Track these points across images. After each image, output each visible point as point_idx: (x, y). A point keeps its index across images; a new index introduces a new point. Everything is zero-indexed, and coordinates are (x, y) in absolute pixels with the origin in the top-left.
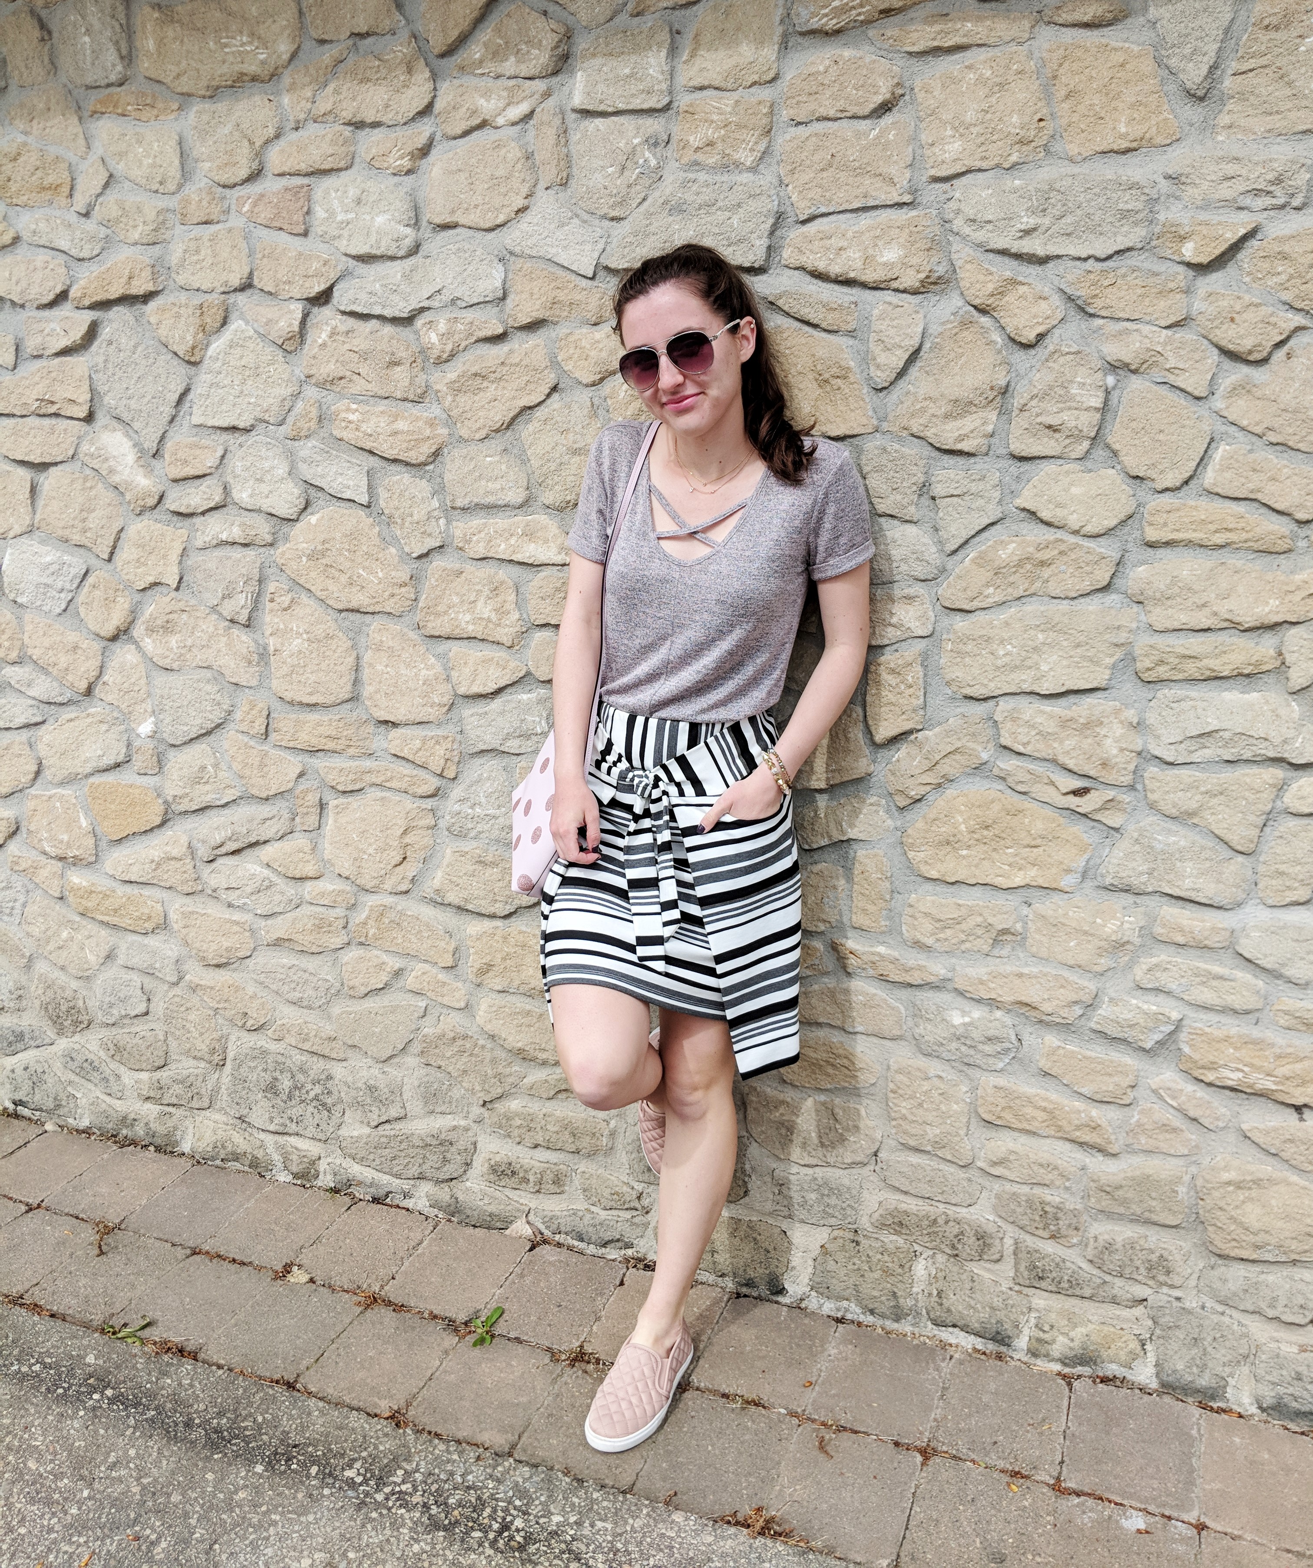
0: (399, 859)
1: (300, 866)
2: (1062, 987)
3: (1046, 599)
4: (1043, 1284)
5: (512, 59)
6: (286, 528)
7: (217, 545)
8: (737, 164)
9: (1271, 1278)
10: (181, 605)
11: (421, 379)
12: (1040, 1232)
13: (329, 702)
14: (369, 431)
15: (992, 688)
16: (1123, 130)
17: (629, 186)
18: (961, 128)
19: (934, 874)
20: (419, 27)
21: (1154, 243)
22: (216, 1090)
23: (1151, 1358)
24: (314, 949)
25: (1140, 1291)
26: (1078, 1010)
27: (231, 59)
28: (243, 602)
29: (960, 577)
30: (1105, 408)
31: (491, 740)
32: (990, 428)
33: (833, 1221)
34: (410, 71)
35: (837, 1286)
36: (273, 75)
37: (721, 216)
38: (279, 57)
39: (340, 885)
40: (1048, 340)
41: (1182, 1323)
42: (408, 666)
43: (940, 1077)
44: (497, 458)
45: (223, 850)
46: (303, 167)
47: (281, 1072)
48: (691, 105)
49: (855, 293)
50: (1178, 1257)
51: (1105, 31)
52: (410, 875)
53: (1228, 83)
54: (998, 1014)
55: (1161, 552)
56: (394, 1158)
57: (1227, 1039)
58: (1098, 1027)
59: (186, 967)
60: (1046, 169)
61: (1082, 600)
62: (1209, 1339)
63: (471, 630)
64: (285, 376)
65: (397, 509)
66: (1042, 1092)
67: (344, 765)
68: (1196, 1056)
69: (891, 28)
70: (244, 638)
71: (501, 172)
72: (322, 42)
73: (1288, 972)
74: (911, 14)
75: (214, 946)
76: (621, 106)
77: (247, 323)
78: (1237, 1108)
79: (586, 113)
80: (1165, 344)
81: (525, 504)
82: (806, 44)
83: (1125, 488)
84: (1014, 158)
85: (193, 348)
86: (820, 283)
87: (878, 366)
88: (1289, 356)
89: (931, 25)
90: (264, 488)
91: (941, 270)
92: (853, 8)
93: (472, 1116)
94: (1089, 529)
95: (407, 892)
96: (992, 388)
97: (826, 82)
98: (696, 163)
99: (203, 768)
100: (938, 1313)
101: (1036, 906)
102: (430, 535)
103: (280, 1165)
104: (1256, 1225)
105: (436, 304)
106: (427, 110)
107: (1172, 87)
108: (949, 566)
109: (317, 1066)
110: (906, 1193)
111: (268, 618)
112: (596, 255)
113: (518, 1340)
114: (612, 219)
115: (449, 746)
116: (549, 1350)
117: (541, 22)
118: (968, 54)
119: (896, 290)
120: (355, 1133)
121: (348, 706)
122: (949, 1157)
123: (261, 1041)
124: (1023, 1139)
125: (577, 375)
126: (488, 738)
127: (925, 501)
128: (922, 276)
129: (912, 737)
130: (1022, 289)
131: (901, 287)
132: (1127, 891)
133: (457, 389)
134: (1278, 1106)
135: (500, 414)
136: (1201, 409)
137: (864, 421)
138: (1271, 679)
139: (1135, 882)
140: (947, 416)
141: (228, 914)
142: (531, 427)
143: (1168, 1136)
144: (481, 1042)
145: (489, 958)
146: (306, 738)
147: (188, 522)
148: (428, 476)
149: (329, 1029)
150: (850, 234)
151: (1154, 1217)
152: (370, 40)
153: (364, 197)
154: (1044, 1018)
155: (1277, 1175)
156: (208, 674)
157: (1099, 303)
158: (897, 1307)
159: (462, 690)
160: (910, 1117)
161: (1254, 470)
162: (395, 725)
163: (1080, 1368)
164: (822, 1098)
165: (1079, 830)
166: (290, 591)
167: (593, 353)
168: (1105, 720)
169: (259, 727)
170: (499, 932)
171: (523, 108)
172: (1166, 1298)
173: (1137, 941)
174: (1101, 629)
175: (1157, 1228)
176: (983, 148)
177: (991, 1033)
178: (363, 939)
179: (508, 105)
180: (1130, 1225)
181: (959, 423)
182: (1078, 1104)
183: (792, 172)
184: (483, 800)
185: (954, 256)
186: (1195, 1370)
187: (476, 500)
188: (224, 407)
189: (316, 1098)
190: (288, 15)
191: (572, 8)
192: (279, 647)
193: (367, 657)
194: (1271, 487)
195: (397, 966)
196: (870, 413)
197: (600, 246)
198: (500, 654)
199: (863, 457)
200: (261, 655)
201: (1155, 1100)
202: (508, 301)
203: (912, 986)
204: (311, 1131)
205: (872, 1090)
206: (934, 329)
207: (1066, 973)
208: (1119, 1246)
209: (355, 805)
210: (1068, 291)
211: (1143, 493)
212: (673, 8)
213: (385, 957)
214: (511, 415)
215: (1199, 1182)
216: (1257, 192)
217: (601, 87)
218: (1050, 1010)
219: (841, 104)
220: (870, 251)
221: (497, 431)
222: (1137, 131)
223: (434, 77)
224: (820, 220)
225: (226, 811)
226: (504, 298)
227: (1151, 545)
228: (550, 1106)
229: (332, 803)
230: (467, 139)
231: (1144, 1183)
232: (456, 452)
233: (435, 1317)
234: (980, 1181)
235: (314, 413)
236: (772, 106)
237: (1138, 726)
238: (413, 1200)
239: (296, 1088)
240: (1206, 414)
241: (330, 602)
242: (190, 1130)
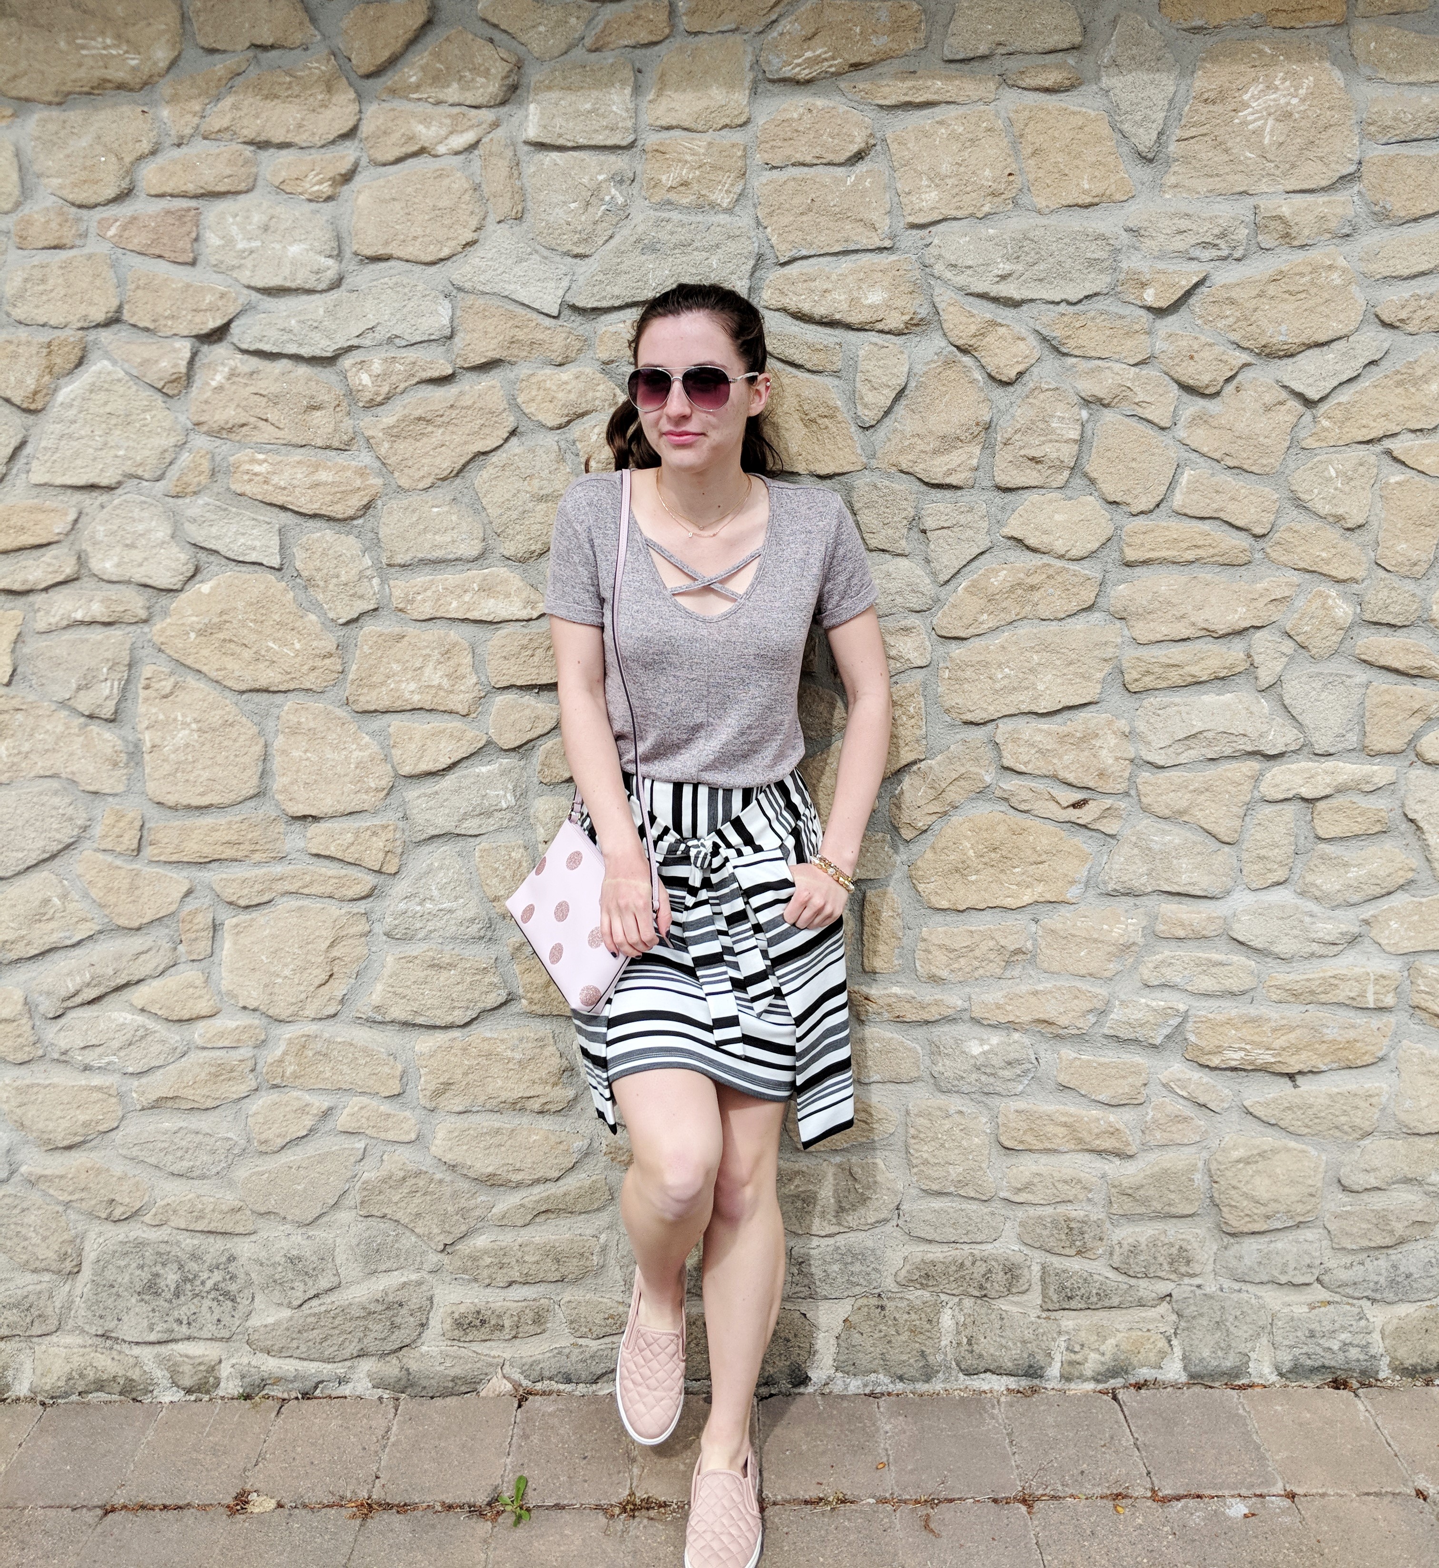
0: (324, 977)
1: (189, 1004)
2: (1076, 997)
3: (1036, 621)
4: (1073, 1304)
5: (455, 85)
6: (164, 600)
7: (68, 626)
8: (713, 205)
9: (1280, 1245)
10: (15, 703)
11: (348, 424)
12: (1067, 1251)
13: (227, 802)
14: (282, 484)
15: (992, 711)
16: (1086, 186)
17: (595, 223)
18: (937, 179)
19: (945, 904)
20: (340, 43)
21: (1119, 289)
22: (68, 1306)
23: (1178, 1352)
24: (209, 1103)
25: (1163, 1288)
26: (1092, 1018)
27: (90, 62)
28: (107, 692)
29: (954, 606)
30: (1081, 441)
31: (443, 822)
32: (974, 462)
33: (857, 1290)
34: (329, 89)
35: (863, 1360)
36: (145, 84)
37: (699, 256)
38: (155, 63)
39: (245, 1020)
40: (1026, 378)
41: (1205, 1310)
42: (335, 748)
43: (961, 1112)
44: (446, 509)
45: (78, 1000)
46: (191, 188)
47: (164, 1265)
48: (661, 144)
49: (839, 334)
50: (1196, 1245)
51: (1062, 96)
52: (339, 994)
53: (1173, 148)
54: (1016, 1036)
55: (1138, 571)
56: (325, 1339)
57: (1229, 1022)
58: (1112, 1032)
59: (19, 1157)
60: (1015, 219)
61: (1069, 620)
62: (1231, 1319)
63: (416, 700)
64: (167, 424)
65: (318, 570)
66: (1061, 1107)
67: (247, 874)
68: (1203, 1044)
69: (862, 82)
70: (107, 735)
71: (445, 202)
72: (212, 51)
73: (1277, 949)
74: (878, 69)
75: (65, 1124)
76: (582, 141)
77: (114, 363)
78: (1238, 1087)
79: (541, 146)
80: (1133, 380)
81: (481, 556)
82: (776, 91)
83: (1103, 513)
84: (986, 209)
85: (35, 393)
86: (802, 325)
87: (866, 406)
88: (1238, 389)
89: (903, 80)
90: (136, 555)
91: (923, 312)
92: (826, 60)
93: (427, 1267)
94: (1074, 553)
95: (335, 1015)
96: (977, 424)
97: (801, 128)
98: (670, 203)
99: (47, 901)
100: (970, 1362)
101: (1045, 921)
102: (361, 597)
103: (166, 1383)
104: (1265, 1196)
105: (367, 342)
106: (351, 134)
107: (1125, 149)
108: (942, 596)
109: (215, 1247)
110: (930, 1242)
111: (142, 709)
112: (561, 293)
113: (558, 1507)
114: (576, 256)
115: (390, 835)
116: (598, 1507)
117: (488, 50)
118: (936, 110)
119: (881, 332)
120: (270, 1320)
121: (252, 804)
122: (972, 1194)
123: (135, 1231)
124: (1044, 1159)
125: (540, 417)
126: (440, 821)
127: (915, 534)
128: (906, 318)
129: (915, 768)
130: (1002, 331)
131: (886, 329)
132: (1127, 894)
133: (394, 434)
134: (1274, 1078)
135: (446, 462)
136: (1165, 439)
137: (854, 459)
138: (1240, 680)
139: (1136, 884)
140: (935, 452)
141: (83, 1080)
142: (485, 474)
143: (1180, 1126)
144: (438, 1176)
145: (447, 1076)
146: (196, 847)
147: (21, 601)
148: (355, 531)
149: (230, 1199)
150: (834, 277)
151: (1173, 1210)
152: (274, 53)
153: (272, 223)
154: (1060, 1031)
155: (1278, 1144)
156: (55, 784)
157: (1072, 343)
158: (927, 1366)
159: (407, 770)
160: (932, 1160)
161: (1217, 492)
162: (315, 819)
163: (1112, 1381)
164: (838, 1159)
165: (1080, 840)
166: (172, 673)
167: (560, 395)
168: (1101, 732)
169: (129, 840)
170: (458, 1045)
171: (469, 137)
172: (1189, 1288)
173: (1141, 941)
174: (1091, 646)
175: (1174, 1221)
176: (957, 199)
177: (1012, 1056)
178: (277, 1081)
179: (451, 133)
180: (1149, 1224)
181: (945, 458)
182: (1095, 1113)
183: (771, 214)
184: (435, 893)
185: (937, 299)
186: (1220, 1353)
187: (420, 556)
188: (79, 462)
189: (215, 1287)
190: (168, 20)
191: (524, 38)
192: (158, 741)
193: (279, 742)
194: (1231, 506)
195: (325, 1105)
196: (859, 451)
197: (565, 284)
198: (455, 724)
199: (855, 495)
200: (131, 755)
201: (1166, 1093)
202: (456, 339)
203: (927, 1022)
204: (210, 1329)
205: (892, 1140)
206: (919, 368)
207: (1079, 984)
208: (1143, 1247)
209: (262, 921)
210: (1045, 332)
211: (1119, 516)
212: (634, 47)
213: (307, 1097)
214: (463, 461)
215: (1214, 1166)
216: (1205, 245)
217: (559, 121)
218: (1067, 1023)
219: (818, 151)
220: (855, 294)
221: (444, 479)
222: (1098, 188)
223: (360, 97)
224: (800, 262)
225: (78, 951)
226: (451, 337)
227: (1128, 565)
228: (525, 1235)
229: (229, 923)
230: (400, 166)
231: (1162, 1178)
232: (394, 504)
233: (450, 1507)
234: (1003, 1212)
235: (206, 465)
236: (745, 150)
237: (1128, 736)
238: (350, 1385)
239: (186, 1280)
240: (1171, 442)
241: (229, 683)
242: (28, 1366)
